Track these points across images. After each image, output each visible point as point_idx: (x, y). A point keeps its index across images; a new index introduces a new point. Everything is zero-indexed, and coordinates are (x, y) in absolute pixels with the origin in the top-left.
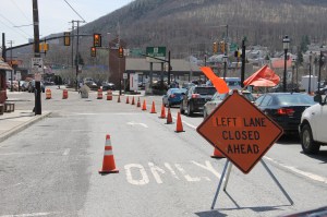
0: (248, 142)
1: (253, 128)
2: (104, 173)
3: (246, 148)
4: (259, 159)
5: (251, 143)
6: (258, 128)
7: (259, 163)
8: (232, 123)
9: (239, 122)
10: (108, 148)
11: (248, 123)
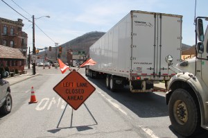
0: (78, 94)
1: (81, 88)
2: (30, 103)
3: (77, 97)
4: (83, 103)
5: (80, 95)
6: (84, 88)
7: (83, 105)
8: (71, 85)
9: (75, 85)
10: (33, 92)
11: (79, 85)
